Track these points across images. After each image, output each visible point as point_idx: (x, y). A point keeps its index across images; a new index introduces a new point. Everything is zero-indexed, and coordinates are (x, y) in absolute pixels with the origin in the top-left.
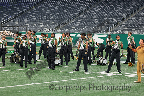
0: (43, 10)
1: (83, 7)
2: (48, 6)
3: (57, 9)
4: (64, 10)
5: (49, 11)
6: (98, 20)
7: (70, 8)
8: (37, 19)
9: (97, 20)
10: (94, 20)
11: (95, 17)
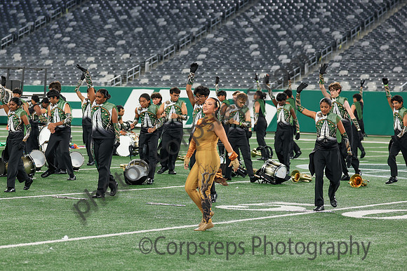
0: (96, 20)
1: (216, 11)
2: (110, 8)
3: (136, 17)
4: (158, 17)
5: (111, 23)
6: (261, 48)
7: (176, 14)
8: (77, 46)
9: (256, 50)
10: (248, 48)
11: (251, 39)
